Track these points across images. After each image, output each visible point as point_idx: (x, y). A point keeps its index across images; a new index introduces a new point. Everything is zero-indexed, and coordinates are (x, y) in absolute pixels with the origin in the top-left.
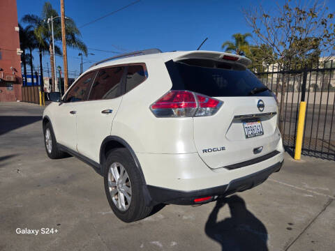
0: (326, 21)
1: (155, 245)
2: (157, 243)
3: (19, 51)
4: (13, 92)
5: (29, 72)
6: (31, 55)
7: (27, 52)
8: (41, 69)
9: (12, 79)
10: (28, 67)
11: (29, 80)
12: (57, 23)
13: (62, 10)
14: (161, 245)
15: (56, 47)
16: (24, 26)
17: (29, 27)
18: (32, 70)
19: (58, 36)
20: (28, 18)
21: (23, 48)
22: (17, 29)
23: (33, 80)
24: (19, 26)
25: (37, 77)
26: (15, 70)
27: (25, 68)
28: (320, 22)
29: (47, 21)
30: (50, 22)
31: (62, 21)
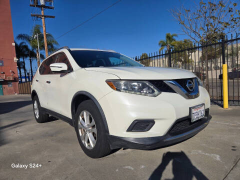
0: (232, 9)
1: (128, 169)
2: (129, 167)
3: (16, 59)
4: (12, 88)
5: (23, 74)
6: (24, 62)
7: (21, 60)
8: (32, 72)
9: (12, 79)
10: (22, 71)
11: (24, 80)
12: (41, 38)
13: (44, 28)
14: (132, 169)
15: (41, 55)
16: (19, 43)
17: (22, 43)
18: (25, 73)
19: (42, 47)
20: (20, 36)
21: (18, 57)
22: (14, 44)
23: (26, 80)
24: (15, 42)
25: (29, 77)
26: (13, 72)
27: (20, 71)
28: (227, 11)
29: (34, 37)
30: (36, 37)
31: (44, 36)
